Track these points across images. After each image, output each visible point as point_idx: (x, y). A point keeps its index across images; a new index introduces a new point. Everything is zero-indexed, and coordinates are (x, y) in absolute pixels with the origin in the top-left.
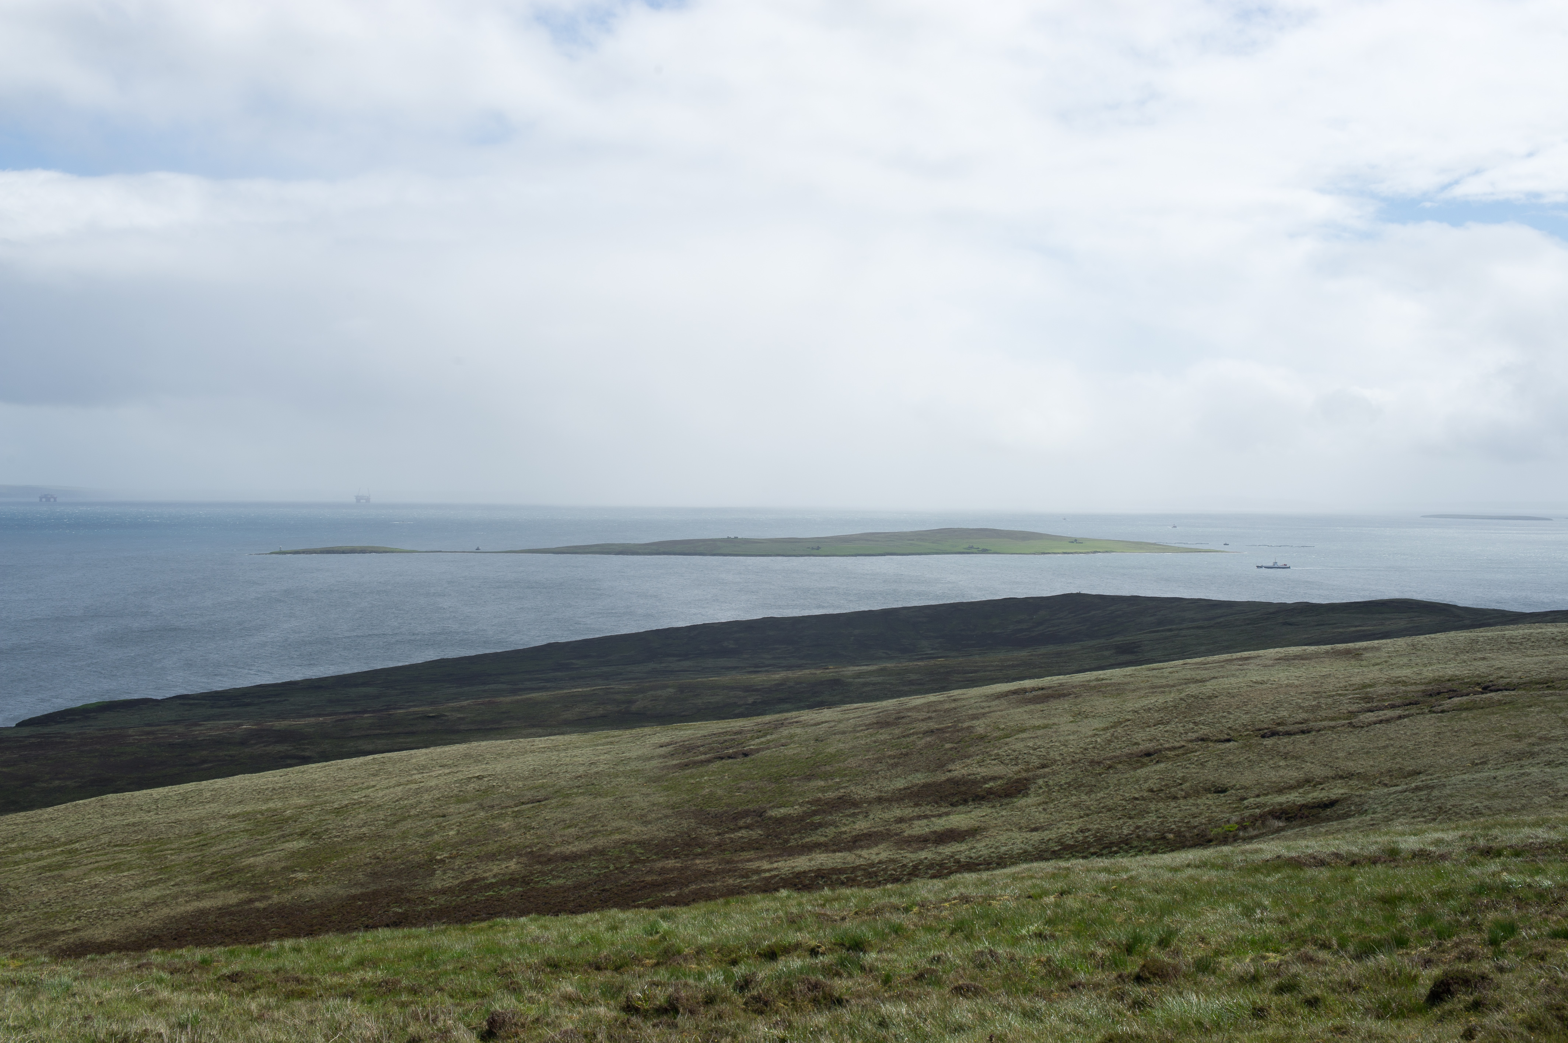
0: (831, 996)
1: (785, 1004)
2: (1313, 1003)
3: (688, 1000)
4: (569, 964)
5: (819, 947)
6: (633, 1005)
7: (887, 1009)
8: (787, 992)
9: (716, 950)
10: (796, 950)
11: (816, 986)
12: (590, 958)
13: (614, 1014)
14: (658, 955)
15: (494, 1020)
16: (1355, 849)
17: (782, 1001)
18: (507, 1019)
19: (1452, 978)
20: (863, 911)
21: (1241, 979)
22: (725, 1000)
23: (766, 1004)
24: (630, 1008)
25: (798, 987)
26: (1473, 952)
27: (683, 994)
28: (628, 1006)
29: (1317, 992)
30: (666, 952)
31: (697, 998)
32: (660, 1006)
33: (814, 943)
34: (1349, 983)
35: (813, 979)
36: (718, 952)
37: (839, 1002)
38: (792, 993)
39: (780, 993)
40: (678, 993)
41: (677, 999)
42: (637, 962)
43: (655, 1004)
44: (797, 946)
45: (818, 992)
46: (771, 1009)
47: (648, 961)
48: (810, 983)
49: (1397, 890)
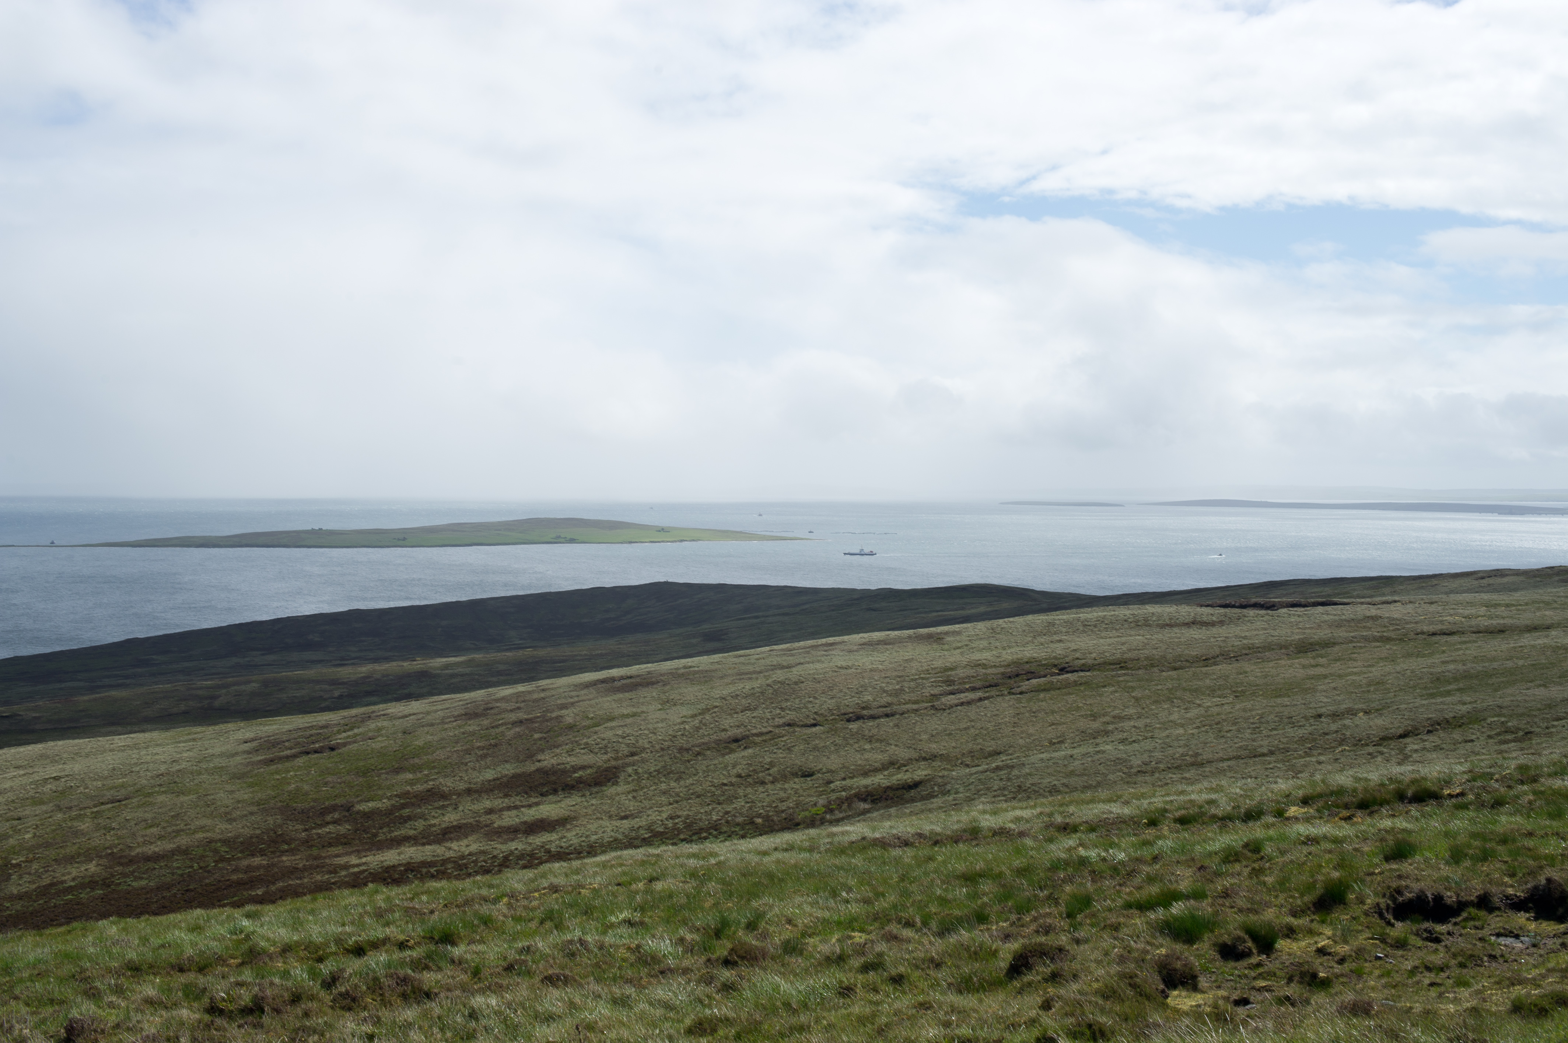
0: (420, 990)
1: (373, 1000)
2: (897, 980)
3: (274, 999)
4: (151, 966)
5: (408, 941)
6: (218, 1007)
7: (478, 1001)
8: (375, 987)
9: (303, 948)
10: (384, 944)
11: (405, 980)
12: (173, 960)
13: (197, 1016)
14: (242, 955)
15: (72, 1027)
16: (938, 829)
17: (371, 996)
18: (85, 1026)
19: (1031, 951)
20: (452, 904)
21: (828, 959)
22: (312, 998)
23: (354, 1000)
24: (214, 1010)
25: (386, 982)
26: (1050, 925)
27: (268, 992)
28: (212, 1008)
29: (902, 969)
30: (251, 951)
31: (282, 996)
32: (246, 1007)
33: (402, 937)
34: (932, 960)
35: (401, 973)
36: (305, 949)
37: (428, 995)
38: (381, 988)
39: (368, 989)
40: (263, 992)
41: (263, 998)
42: (221, 962)
43: (240, 1005)
44: (385, 941)
45: (407, 986)
46: (359, 1006)
47: (232, 961)
48: (398, 978)
49: (978, 867)
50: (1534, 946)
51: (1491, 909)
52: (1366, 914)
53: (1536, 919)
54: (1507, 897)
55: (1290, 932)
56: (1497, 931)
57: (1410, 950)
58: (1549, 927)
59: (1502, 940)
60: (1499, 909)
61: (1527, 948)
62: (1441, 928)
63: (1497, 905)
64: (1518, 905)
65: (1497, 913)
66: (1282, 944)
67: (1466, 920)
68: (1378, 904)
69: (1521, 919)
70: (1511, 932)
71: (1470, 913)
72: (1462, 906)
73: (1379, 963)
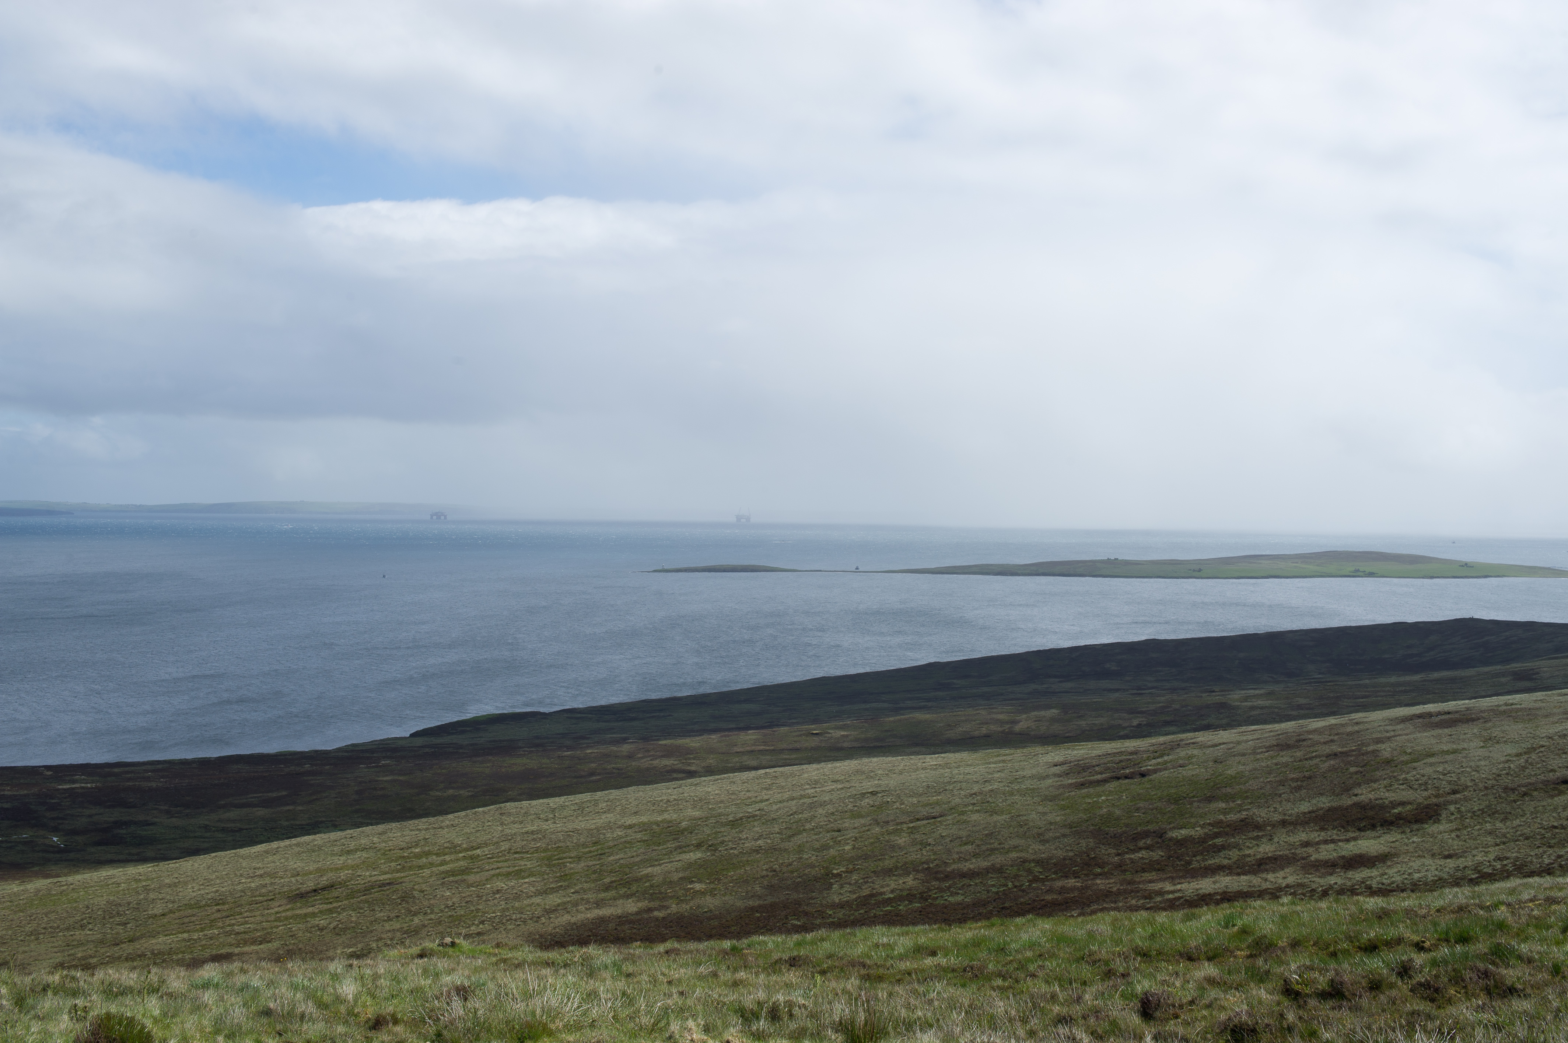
0: (1503, 985)
1: (1456, 991)
3: (1352, 985)
4: (1159, 953)
5: (1423, 942)
6: (1293, 989)
8: (1457, 979)
10: (1399, 944)
11: (1486, 974)
13: (1274, 996)
14: (1248, 947)
15: (1149, 1001)
17: (1453, 989)
18: (1162, 1000)
23: (1437, 990)
24: (1290, 992)
25: (1468, 975)
27: (1346, 978)
28: (1287, 990)
31: (1360, 983)
33: (1416, 938)
35: (1481, 965)
37: (1511, 991)
38: (1463, 980)
39: (1450, 980)
40: (1341, 977)
41: (1342, 982)
43: (1318, 989)
44: (1399, 941)
45: (1489, 980)
48: (1479, 971)
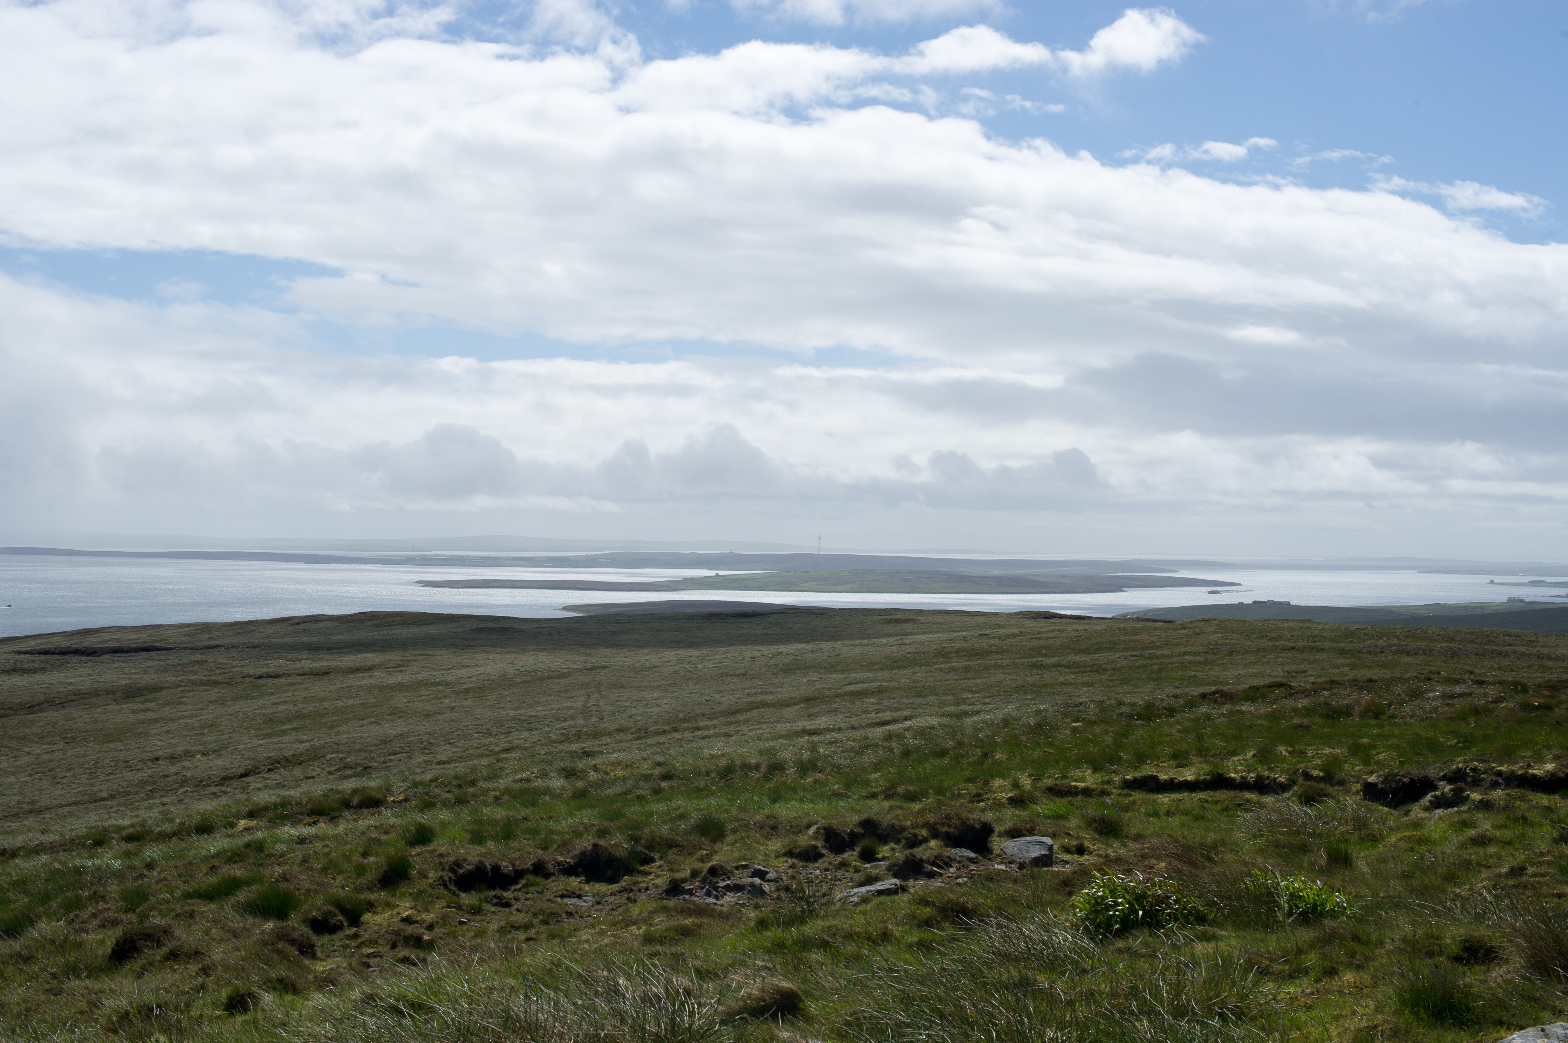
50: (598, 903)
51: (547, 876)
52: (432, 887)
53: (587, 882)
54: (559, 864)
55: (370, 906)
56: (561, 893)
57: (486, 914)
58: (603, 888)
59: (566, 900)
60: (553, 874)
61: (593, 906)
62: (508, 895)
63: (552, 871)
64: (569, 871)
65: (553, 878)
66: (367, 917)
67: (525, 886)
68: (441, 877)
69: (574, 882)
70: (573, 893)
71: (528, 880)
72: (519, 874)
73: (465, 927)
